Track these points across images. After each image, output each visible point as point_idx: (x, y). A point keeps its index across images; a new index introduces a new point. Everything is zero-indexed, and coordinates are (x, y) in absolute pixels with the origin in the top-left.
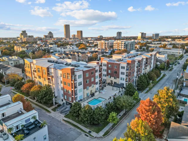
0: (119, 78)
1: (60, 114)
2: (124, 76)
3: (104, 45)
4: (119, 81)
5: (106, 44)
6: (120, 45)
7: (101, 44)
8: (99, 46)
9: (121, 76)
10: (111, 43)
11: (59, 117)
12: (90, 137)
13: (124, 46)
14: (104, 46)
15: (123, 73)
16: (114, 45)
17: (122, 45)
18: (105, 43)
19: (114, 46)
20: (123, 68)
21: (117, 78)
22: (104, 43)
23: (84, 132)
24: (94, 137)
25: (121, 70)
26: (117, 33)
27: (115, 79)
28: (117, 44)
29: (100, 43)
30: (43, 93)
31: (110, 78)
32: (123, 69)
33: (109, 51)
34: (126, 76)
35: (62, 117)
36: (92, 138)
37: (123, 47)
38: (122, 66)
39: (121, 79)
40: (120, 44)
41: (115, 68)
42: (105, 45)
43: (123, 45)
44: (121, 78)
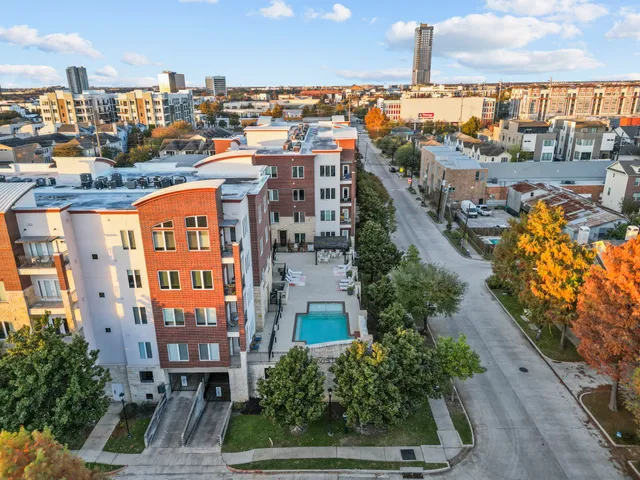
0: (312, 213)
1: (184, 449)
2: (334, 205)
3: (74, 111)
4: (313, 227)
5: (84, 107)
6: (148, 110)
7: (55, 107)
8: (49, 115)
9: (321, 205)
10: (101, 102)
11: (199, 469)
12: (431, 474)
13: (166, 111)
14: (73, 115)
15: (327, 194)
16: (122, 107)
17: (158, 107)
18: (77, 103)
19: (122, 115)
20: (327, 171)
21: (306, 218)
22: (71, 100)
23: (390, 468)
24: (445, 465)
25: (321, 182)
26: (68, 71)
27: (296, 220)
28: (134, 107)
29: (53, 104)
30: (36, 380)
31: (277, 220)
32: (330, 178)
33: (118, 130)
34: (342, 201)
35: (213, 455)
36: (441, 473)
37: (161, 114)
38: (325, 164)
39: (323, 219)
40: (147, 103)
41: (295, 175)
42: (79, 111)
43: (160, 107)
44: (323, 212)
